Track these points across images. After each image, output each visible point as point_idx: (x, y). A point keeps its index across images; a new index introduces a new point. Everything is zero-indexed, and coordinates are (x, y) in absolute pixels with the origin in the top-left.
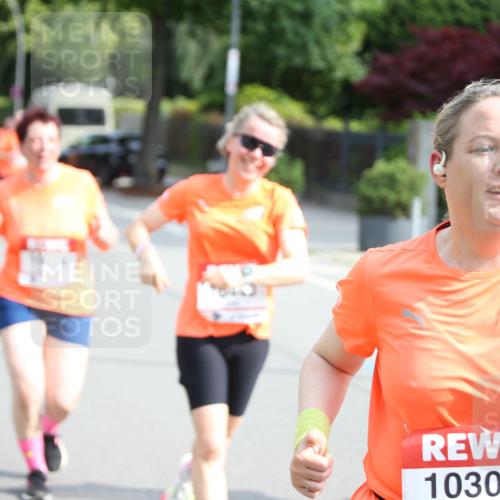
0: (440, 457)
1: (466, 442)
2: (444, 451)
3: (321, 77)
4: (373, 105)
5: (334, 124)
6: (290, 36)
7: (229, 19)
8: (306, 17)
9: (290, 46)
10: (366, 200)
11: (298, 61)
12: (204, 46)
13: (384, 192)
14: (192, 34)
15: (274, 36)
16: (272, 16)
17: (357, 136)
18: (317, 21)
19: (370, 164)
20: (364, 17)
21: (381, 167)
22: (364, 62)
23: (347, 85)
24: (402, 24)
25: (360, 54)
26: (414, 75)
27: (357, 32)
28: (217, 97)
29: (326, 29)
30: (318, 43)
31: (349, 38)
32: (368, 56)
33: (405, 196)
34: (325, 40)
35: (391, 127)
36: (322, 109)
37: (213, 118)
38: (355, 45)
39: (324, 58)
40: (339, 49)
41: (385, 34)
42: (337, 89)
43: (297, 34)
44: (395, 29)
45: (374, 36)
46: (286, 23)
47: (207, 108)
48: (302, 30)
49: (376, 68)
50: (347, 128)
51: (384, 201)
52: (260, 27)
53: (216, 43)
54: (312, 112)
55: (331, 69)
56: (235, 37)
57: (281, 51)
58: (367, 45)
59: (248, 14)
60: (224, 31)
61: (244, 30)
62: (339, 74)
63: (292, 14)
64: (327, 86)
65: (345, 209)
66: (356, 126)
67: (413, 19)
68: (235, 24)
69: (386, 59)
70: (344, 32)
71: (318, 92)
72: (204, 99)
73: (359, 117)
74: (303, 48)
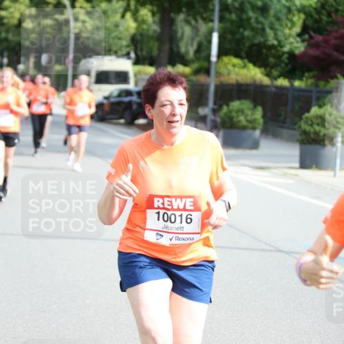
4: (309, 70)
5: (283, 82)
7: (213, 11)
8: (264, 10)
9: (253, 29)
10: (305, 133)
11: (260, 39)
12: (196, 30)
13: (317, 128)
14: (187, 22)
15: (243, 23)
16: (241, 9)
17: (299, 90)
18: (272, 12)
19: (308, 111)
20: (302, 10)
22: (303, 41)
23: (292, 55)
24: (329, 15)
25: (299, 35)
28: (205, 64)
29: (278, 19)
30: (272, 28)
31: (293, 24)
32: (306, 36)
33: (331, 130)
34: (277, 26)
36: (275, 73)
37: (202, 78)
38: (297, 29)
39: (276, 38)
40: (287, 31)
41: (318, 21)
43: (258, 22)
44: (324, 18)
45: (309, 22)
46: (251, 14)
47: (197, 72)
48: (261, 19)
50: (292, 85)
52: (234, 16)
53: (203, 27)
54: (268, 75)
56: (216, 24)
57: (247, 33)
58: (305, 29)
59: (225, 8)
62: (286, 49)
64: (279, 57)
65: (290, 139)
67: (337, 11)
68: (216, 15)
69: (319, 38)
70: (291, 21)
71: (272, 60)
72: (196, 66)
73: (301, 79)
74: (262, 32)
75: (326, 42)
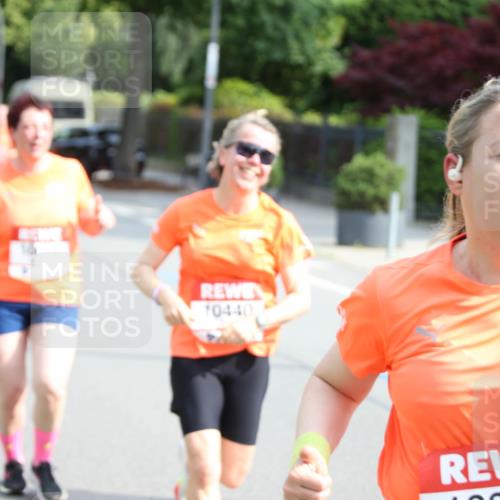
0: (461, 479)
1: (488, 461)
2: (465, 472)
3: (301, 71)
4: (352, 100)
5: (312, 118)
6: (270, 30)
7: (208, 12)
8: (285, 11)
9: (269, 39)
10: (345, 194)
11: (277, 55)
12: (184, 39)
13: (363, 186)
14: (172, 28)
15: (254, 30)
16: (252, 11)
17: (336, 131)
18: (296, 16)
19: (348, 158)
20: (343, 11)
21: (359, 161)
22: (343, 57)
23: (326, 80)
24: (382, 19)
25: (339, 49)
26: (393, 70)
27: (336, 27)
28: (196, 90)
29: (306, 24)
30: (298, 37)
31: (328, 33)
32: (347, 50)
33: (383, 190)
34: (305, 35)
35: (370, 122)
36: (301, 103)
37: (193, 112)
38: (335, 40)
39: (303, 52)
40: (319, 43)
41: (365, 29)
42: (316, 83)
43: (276, 28)
44: (375, 24)
45: (353, 31)
46: (266, 17)
47: (186, 102)
48: (282, 24)
49: (355, 63)
50: (325, 122)
51: (362, 195)
53: (195, 37)
54: (291, 107)
55: (310, 63)
56: (215, 31)
57: (260, 45)
58: (347, 40)
59: (227, 9)
60: (204, 25)
61: (224, 24)
62: (318, 68)
63: (272, 8)
64: (306, 81)
65: (322, 203)
66: (334, 120)
67: (393, 13)
68: (215, 19)
69: (365, 53)
70: (324, 26)
71: (297, 86)
72: (184, 93)
73: (338, 112)
74: (282, 43)
75: (377, 59)
